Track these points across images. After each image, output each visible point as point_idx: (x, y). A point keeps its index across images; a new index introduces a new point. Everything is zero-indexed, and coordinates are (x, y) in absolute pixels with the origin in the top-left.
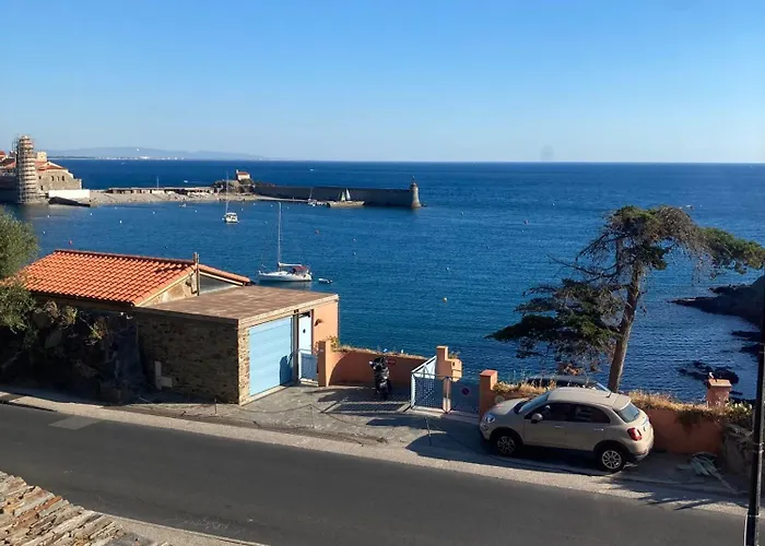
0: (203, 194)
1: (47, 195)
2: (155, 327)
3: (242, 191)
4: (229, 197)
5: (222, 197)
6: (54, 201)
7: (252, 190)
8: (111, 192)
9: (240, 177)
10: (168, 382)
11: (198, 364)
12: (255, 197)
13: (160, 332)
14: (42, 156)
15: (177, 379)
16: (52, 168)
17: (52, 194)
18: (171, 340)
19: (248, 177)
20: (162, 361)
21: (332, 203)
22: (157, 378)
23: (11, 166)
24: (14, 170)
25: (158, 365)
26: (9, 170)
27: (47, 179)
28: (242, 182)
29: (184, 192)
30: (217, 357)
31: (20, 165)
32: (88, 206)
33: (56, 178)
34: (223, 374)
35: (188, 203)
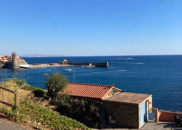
0: (56, 65)
1: (19, 66)
2: (109, 106)
3: (65, 64)
4: (63, 65)
5: (61, 65)
6: (21, 67)
7: (68, 64)
8: (34, 65)
9: (65, 61)
10: (113, 122)
11: (124, 117)
12: (68, 65)
13: (111, 107)
14: (18, 57)
15: (117, 121)
16: (20, 59)
17: (21, 66)
18: (115, 109)
19: (66, 60)
20: (112, 116)
21: (88, 66)
22: (110, 121)
23: (11, 59)
24: (11, 60)
25: (110, 117)
26: (10, 60)
27: (19, 62)
28: (65, 62)
29: (52, 65)
30: (131, 115)
31: (13, 59)
32: (29, 68)
33: (21, 62)
34: (133, 120)
35: (53, 67)
